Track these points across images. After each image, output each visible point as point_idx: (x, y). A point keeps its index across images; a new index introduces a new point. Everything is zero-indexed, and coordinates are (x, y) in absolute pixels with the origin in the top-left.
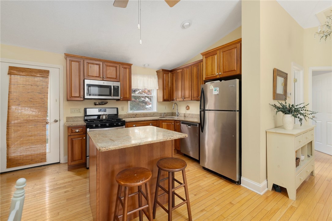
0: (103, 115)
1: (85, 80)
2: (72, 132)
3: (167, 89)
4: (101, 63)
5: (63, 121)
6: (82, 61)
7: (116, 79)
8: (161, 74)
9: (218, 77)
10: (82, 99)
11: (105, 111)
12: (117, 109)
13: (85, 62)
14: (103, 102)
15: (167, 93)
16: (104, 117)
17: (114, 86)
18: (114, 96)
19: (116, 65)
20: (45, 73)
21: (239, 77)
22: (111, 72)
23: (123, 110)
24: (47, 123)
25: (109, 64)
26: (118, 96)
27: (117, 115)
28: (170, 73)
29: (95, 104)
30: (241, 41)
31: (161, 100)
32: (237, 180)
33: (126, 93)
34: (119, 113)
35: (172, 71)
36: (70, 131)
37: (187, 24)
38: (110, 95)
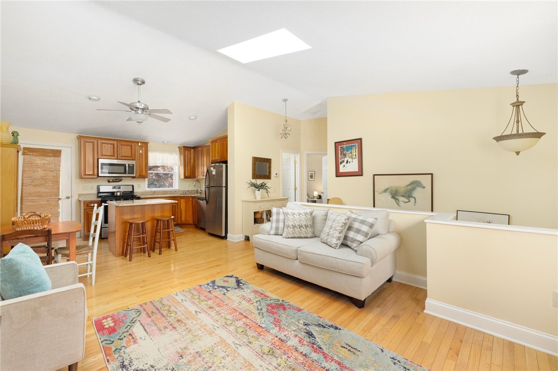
0: (117, 192)
1: (100, 160)
2: (88, 207)
3: (189, 166)
4: (115, 143)
5: (75, 198)
6: (96, 141)
7: (132, 158)
8: (183, 150)
9: (218, 161)
10: (96, 177)
11: (119, 188)
12: (133, 186)
13: (100, 141)
14: (117, 179)
15: (189, 170)
16: (119, 194)
17: (129, 165)
18: (129, 173)
19: (131, 144)
20: (57, 153)
21: (226, 162)
22: (126, 150)
23: (139, 187)
24: (59, 199)
25: (124, 143)
26: (133, 174)
27: (133, 191)
28: (192, 150)
29: (109, 182)
30: (227, 137)
31: (182, 177)
32: (223, 235)
33: (143, 171)
34: (135, 191)
35: (194, 148)
36: (86, 205)
37: (193, 118)
38: (125, 173)
